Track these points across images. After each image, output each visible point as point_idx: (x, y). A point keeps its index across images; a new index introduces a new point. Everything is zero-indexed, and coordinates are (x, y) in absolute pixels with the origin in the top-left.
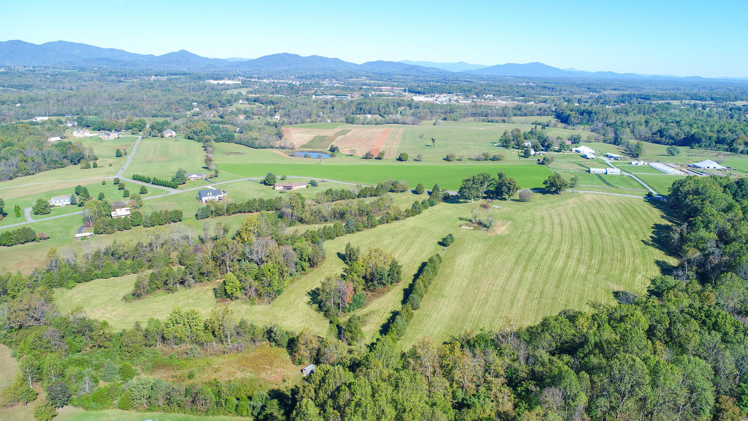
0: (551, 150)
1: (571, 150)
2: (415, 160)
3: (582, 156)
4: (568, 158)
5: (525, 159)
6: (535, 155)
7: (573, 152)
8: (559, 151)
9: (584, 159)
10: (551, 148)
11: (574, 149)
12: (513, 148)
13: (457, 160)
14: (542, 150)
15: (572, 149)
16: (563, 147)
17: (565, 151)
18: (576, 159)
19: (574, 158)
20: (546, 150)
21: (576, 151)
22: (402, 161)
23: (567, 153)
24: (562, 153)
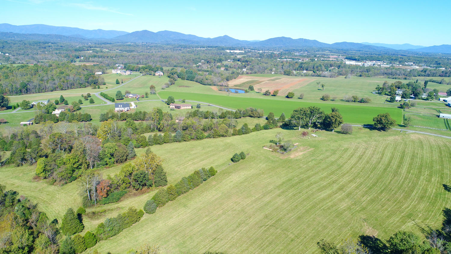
0: (419, 99)
1: (439, 100)
2: (299, 98)
3: (446, 105)
4: (431, 105)
5: (391, 103)
6: (401, 100)
7: (441, 101)
8: (427, 99)
9: (447, 107)
10: (420, 97)
11: (442, 99)
12: (386, 94)
13: (332, 100)
14: (411, 98)
15: (440, 98)
16: (431, 97)
17: (431, 100)
18: (439, 106)
19: (437, 106)
20: (415, 98)
21: (444, 100)
22: (289, 98)
23: (434, 101)
24: (429, 101)
